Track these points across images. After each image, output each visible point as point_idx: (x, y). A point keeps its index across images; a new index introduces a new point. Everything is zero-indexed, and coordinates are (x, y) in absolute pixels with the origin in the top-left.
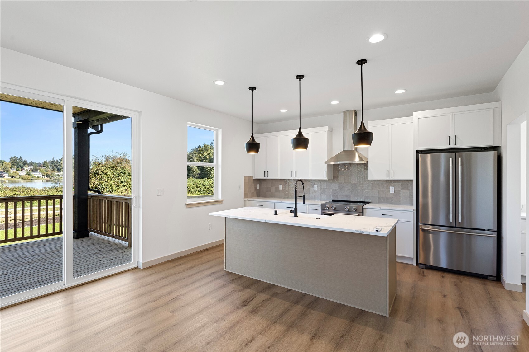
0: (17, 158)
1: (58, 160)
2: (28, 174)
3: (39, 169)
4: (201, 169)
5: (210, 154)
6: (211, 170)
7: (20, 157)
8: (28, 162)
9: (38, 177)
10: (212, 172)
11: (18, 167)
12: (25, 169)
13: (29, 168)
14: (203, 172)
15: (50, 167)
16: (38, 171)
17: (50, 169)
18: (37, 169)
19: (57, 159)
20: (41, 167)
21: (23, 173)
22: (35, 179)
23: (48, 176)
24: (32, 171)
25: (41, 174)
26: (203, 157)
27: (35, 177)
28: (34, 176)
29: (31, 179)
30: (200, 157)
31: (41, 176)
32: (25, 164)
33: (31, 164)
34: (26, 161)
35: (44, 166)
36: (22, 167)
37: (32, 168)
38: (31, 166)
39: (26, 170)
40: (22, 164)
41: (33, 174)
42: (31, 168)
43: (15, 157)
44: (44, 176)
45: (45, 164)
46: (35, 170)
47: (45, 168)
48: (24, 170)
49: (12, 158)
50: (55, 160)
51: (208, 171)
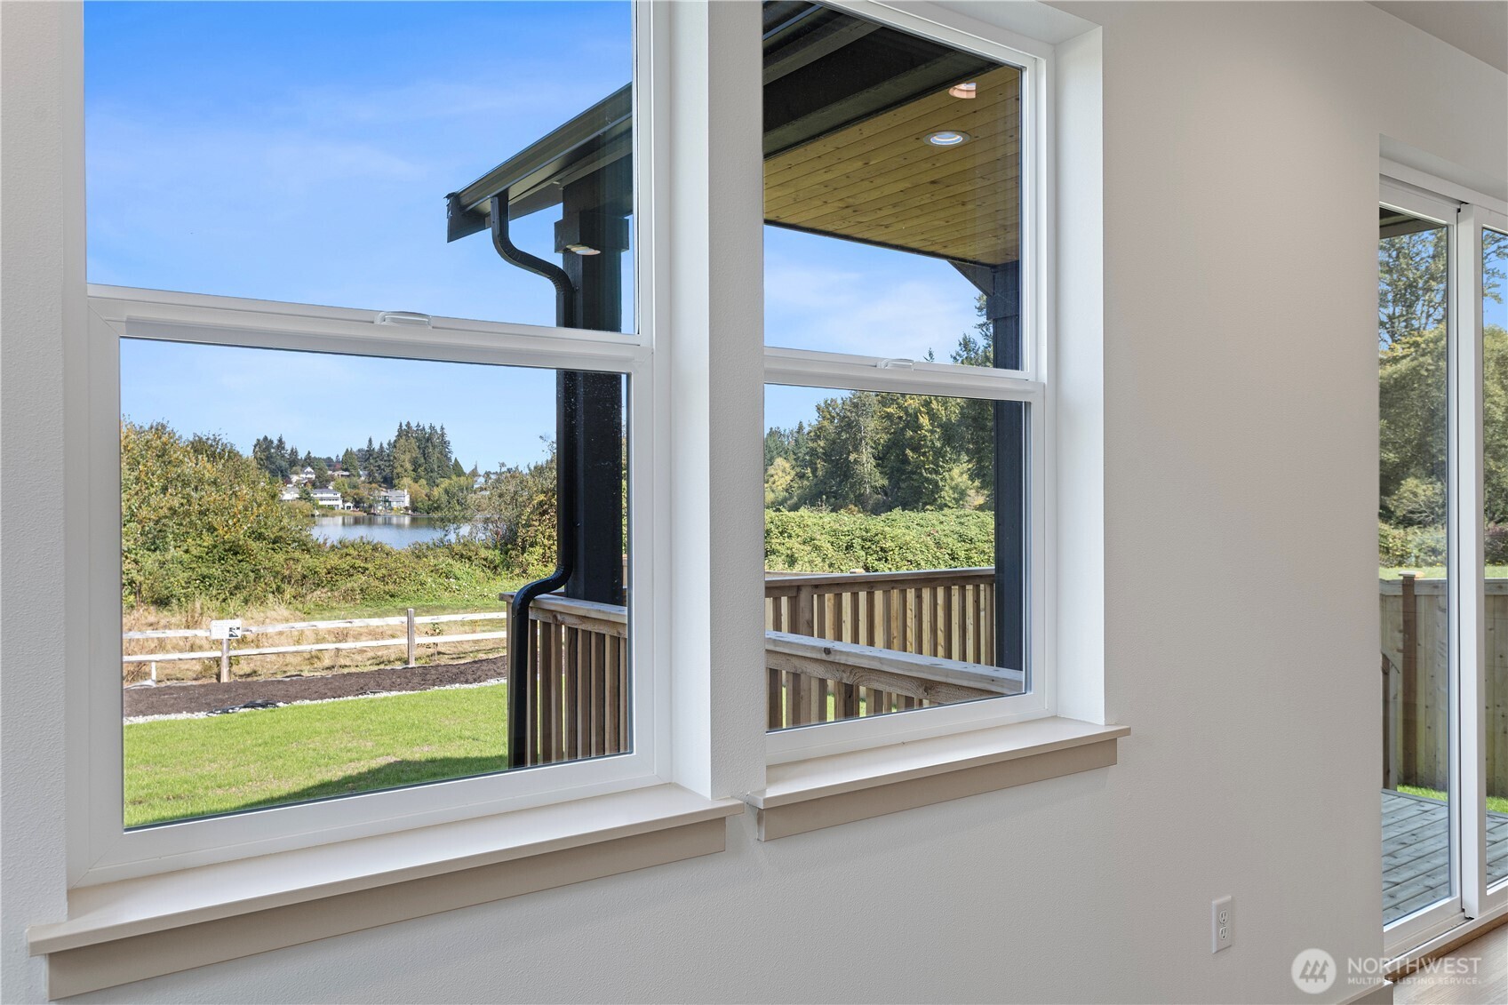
0: (271, 442)
1: (385, 446)
2: (305, 496)
3: (332, 478)
4: (892, 468)
5: (934, 405)
6: (937, 473)
7: (280, 441)
8: (302, 455)
9: (331, 508)
10: (941, 484)
11: (273, 473)
12: (295, 478)
13: (304, 476)
14: (904, 481)
15: (361, 473)
16: (331, 488)
17: (363, 478)
18: (328, 481)
19: (381, 445)
20: (336, 474)
21: (289, 495)
22: (324, 515)
23: (358, 503)
24: (314, 485)
25: (339, 495)
26: (900, 418)
27: (322, 507)
28: (321, 503)
29: (313, 516)
30: (889, 416)
31: (340, 502)
32: (294, 461)
33: (309, 461)
34: (294, 452)
35: (346, 470)
36: (285, 473)
37: (314, 476)
38: (309, 469)
39: (298, 483)
40: (284, 464)
41: (317, 495)
42: (309, 476)
43: (266, 438)
44: (349, 504)
45: (348, 462)
46: (321, 483)
47: (348, 476)
48: (291, 483)
49: (258, 443)
50: (376, 446)
51: (927, 480)
